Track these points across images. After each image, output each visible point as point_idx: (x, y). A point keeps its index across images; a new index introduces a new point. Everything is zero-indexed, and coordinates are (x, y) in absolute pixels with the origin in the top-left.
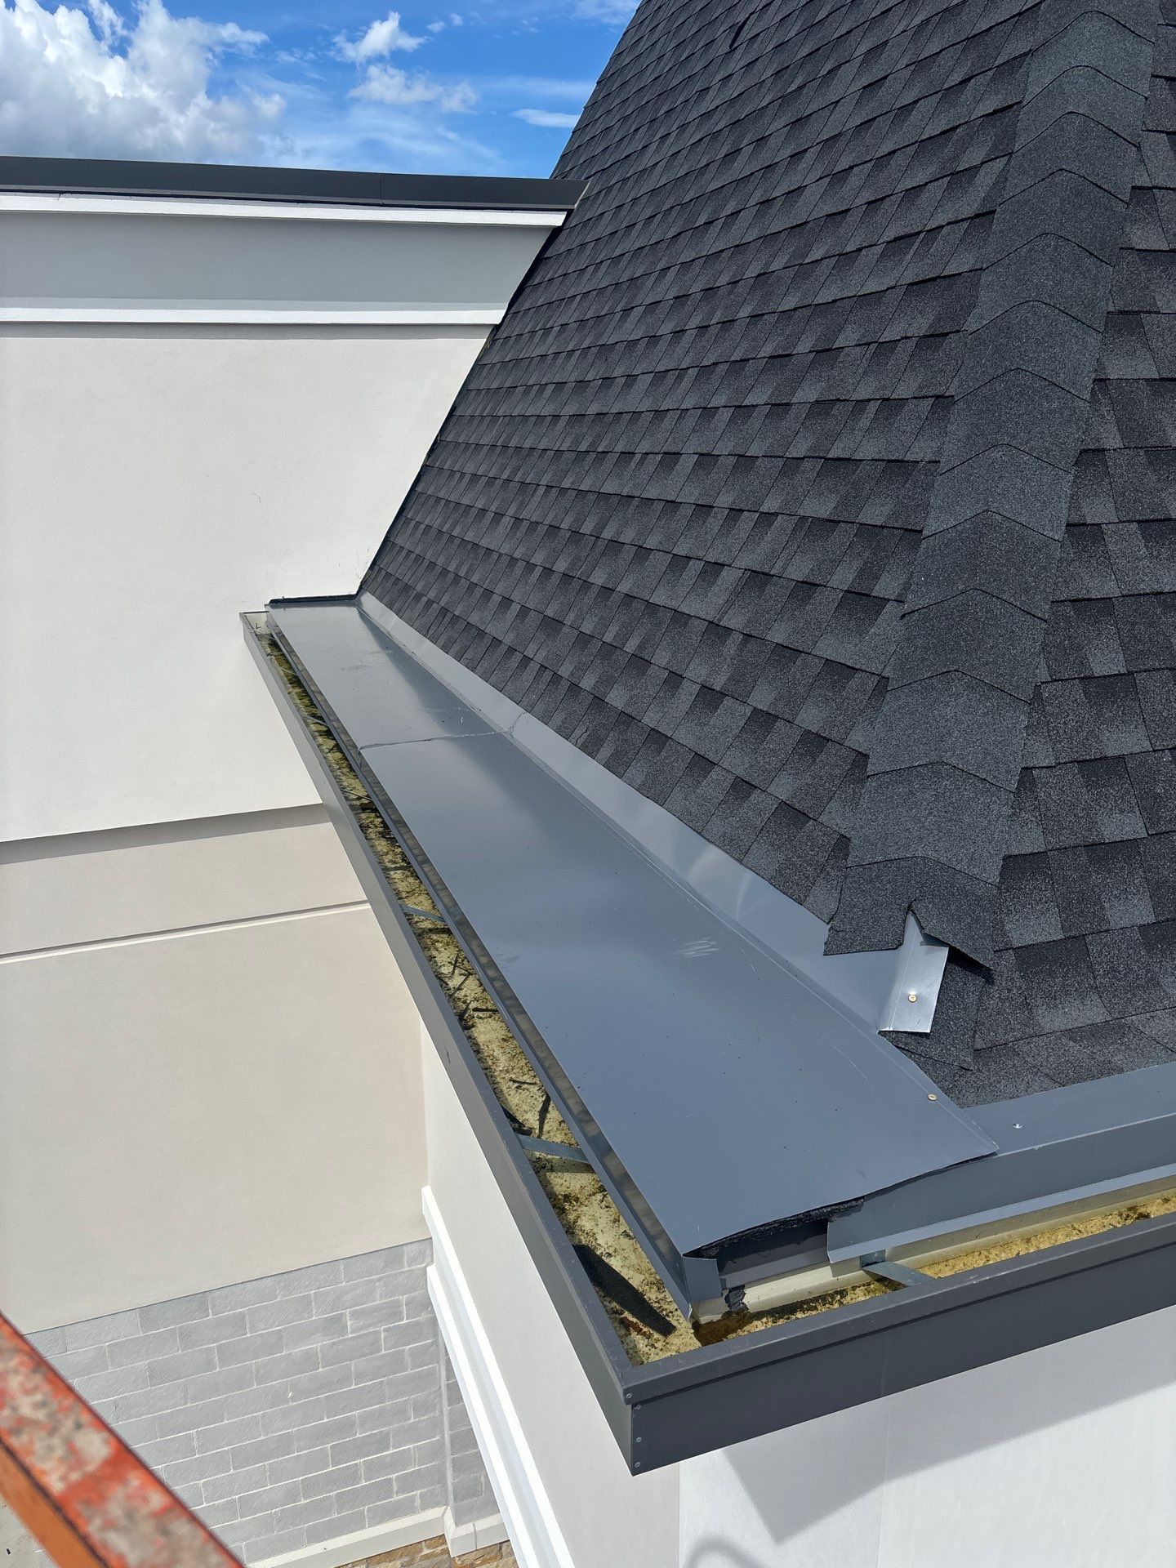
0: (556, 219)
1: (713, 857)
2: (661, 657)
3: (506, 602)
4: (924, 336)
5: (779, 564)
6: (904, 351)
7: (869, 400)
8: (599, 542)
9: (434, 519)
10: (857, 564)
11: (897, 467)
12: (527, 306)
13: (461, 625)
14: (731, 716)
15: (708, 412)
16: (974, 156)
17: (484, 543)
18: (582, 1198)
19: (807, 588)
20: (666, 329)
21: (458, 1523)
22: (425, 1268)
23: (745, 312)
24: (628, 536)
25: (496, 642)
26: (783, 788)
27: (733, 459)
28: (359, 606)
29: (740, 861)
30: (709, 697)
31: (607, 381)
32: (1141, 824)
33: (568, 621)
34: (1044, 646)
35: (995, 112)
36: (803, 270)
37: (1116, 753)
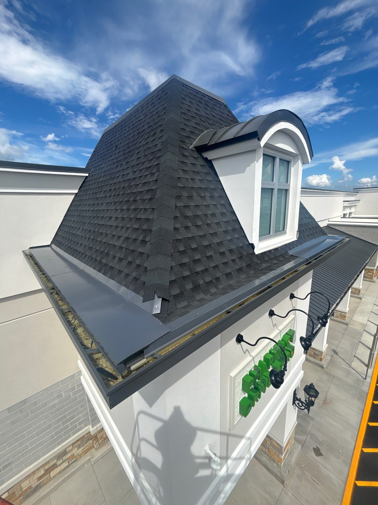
0: (87, 175)
1: (123, 288)
2: (112, 253)
3: (82, 244)
4: (150, 199)
5: (130, 236)
6: (147, 201)
7: (142, 209)
8: (99, 233)
9: (66, 229)
10: (143, 236)
11: (147, 220)
12: (82, 190)
13: (73, 249)
14: (124, 263)
15: (116, 210)
16: (154, 171)
17: (76, 233)
18: (100, 358)
19: (135, 240)
20: (108, 195)
21: (93, 427)
22: (80, 377)
23: (121, 193)
24: (104, 232)
25: (80, 252)
26: (134, 274)
27: (121, 218)
28: (51, 247)
29: (128, 289)
30: (121, 260)
31: (98, 204)
32: (189, 273)
33: (94, 247)
34: (172, 247)
35: (157, 164)
36: (130, 187)
37: (185, 262)
